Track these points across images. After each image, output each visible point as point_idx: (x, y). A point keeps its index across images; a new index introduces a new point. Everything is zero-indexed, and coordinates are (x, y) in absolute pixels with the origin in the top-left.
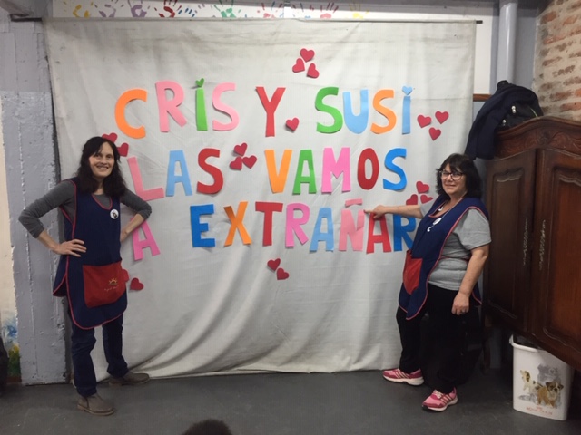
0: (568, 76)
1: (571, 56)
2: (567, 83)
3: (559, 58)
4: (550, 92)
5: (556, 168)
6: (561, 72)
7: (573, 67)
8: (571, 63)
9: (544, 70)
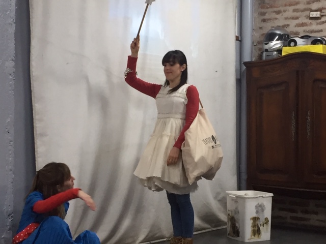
1: (286, 18)
3: (276, 19)
7: (288, 25)
8: (286, 22)
9: (263, 24)
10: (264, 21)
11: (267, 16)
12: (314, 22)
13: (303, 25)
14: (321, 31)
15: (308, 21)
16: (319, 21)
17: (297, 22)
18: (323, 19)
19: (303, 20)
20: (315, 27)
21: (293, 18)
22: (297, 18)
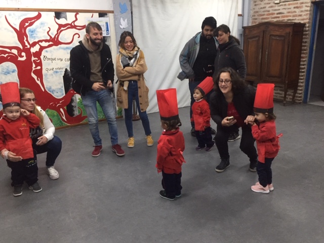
0: (264, 10)
1: (265, 4)
2: (264, 12)
3: (261, 4)
4: (257, 14)
5: (271, 35)
6: (261, 8)
7: (265, 7)
8: (264, 6)
9: (255, 7)
10: (255, 5)
11: (256, 3)
12: (277, 5)
13: (272, 7)
14: (279, 10)
15: (274, 5)
16: (279, 5)
17: (269, 5)
18: (281, 4)
19: (272, 4)
20: (277, 8)
21: (268, 4)
22: (270, 4)
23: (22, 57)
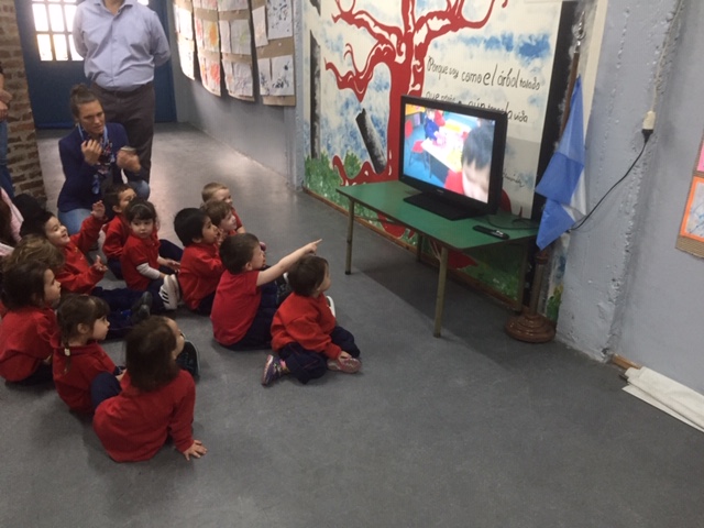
23: (401, 54)
